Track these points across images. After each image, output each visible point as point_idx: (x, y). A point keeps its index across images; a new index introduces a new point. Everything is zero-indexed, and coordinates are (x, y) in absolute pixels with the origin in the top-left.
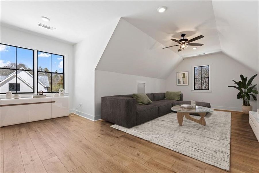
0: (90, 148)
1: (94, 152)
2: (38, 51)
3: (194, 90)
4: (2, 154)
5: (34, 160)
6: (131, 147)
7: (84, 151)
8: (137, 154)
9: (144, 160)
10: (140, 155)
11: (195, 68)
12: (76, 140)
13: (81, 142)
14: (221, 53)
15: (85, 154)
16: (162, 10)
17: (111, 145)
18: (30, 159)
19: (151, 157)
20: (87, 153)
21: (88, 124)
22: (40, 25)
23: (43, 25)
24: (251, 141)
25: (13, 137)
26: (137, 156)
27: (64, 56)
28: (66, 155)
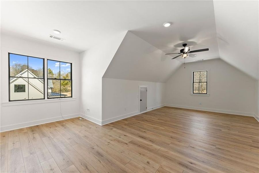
0: (102, 155)
1: (108, 160)
2: (47, 59)
3: (192, 93)
4: (22, 163)
5: (53, 169)
6: (140, 154)
7: (98, 158)
8: (147, 162)
9: (154, 168)
10: (150, 163)
11: (193, 72)
12: (89, 147)
13: (93, 149)
14: (219, 60)
15: (99, 162)
16: (167, 25)
17: (121, 152)
18: (50, 169)
19: (161, 165)
20: (102, 162)
21: (96, 129)
22: (51, 37)
23: (53, 36)
24: (251, 148)
25: (29, 144)
26: (147, 164)
27: (71, 64)
28: (82, 164)
